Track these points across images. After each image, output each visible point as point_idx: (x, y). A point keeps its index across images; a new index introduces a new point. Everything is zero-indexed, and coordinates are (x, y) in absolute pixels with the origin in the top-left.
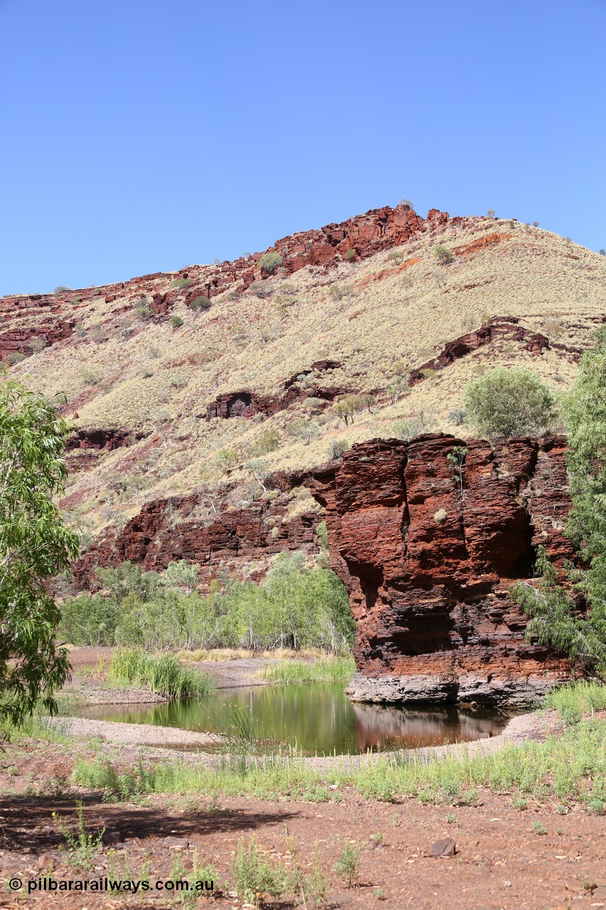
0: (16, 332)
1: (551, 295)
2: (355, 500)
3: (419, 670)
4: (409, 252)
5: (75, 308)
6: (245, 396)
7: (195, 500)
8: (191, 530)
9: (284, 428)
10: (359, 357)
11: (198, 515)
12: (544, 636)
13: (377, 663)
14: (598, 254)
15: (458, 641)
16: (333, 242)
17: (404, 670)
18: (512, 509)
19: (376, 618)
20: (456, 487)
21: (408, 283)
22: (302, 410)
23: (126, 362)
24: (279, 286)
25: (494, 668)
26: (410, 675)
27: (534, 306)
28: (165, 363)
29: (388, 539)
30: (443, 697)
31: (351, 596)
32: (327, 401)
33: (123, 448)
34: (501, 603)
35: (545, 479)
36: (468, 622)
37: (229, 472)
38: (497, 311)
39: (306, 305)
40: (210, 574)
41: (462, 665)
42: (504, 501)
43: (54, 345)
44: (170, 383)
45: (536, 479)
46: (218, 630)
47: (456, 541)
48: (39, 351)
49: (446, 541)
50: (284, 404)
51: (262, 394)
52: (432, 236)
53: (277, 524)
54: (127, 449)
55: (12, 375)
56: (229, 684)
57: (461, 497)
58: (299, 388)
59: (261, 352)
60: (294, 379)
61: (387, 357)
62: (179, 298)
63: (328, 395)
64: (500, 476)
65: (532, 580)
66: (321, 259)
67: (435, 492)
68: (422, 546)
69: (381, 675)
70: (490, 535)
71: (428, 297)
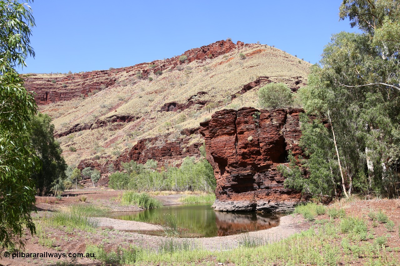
0: (96, 83)
1: (279, 70)
2: (216, 133)
3: (241, 199)
4: (231, 55)
5: (116, 75)
6: (174, 104)
7: (156, 139)
8: (155, 149)
9: (188, 114)
10: (214, 90)
11: (157, 144)
12: (290, 185)
13: (225, 196)
14: (294, 57)
15: (257, 187)
16: (204, 52)
17: (235, 199)
18: (278, 136)
19: (225, 179)
20: (256, 127)
21: (230, 66)
22: (194, 108)
23: (133, 93)
24: (186, 67)
25: (271, 198)
26: (238, 200)
27: (274, 73)
28: (147, 93)
29: (230, 148)
30: (251, 209)
31: (215, 170)
32: (203, 106)
33: (132, 122)
34: (273, 173)
35: (291, 124)
36: (260, 180)
37: (168, 129)
38: (261, 75)
39: (195, 73)
40: (162, 165)
41: (258, 196)
42: (275, 133)
43: (109, 87)
44: (148, 100)
45: (287, 125)
46: (164, 185)
47: (256, 149)
48: (103, 89)
49: (252, 149)
50: (188, 106)
51: (180, 103)
52: (238, 50)
53: (185, 147)
54: (133, 122)
55: (94, 97)
56: (168, 204)
57: (258, 131)
58: (193, 101)
59: (179, 89)
60: (191, 98)
61: (223, 90)
62: (151, 71)
63: (203, 103)
64: (273, 123)
65: (286, 163)
66: (200, 58)
67: (248, 129)
68: (243, 150)
69: (226, 200)
70: (269, 146)
71: (237, 70)
